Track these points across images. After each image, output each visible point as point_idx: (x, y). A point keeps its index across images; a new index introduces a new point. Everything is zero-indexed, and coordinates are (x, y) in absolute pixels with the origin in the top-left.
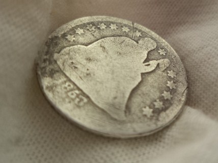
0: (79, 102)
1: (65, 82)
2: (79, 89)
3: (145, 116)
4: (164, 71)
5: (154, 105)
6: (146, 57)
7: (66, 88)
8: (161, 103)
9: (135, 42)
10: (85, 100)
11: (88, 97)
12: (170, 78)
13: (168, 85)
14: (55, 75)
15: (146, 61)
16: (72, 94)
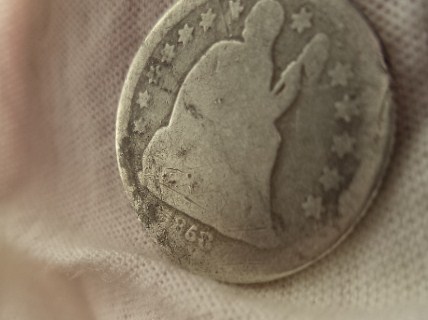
0: (204, 244)
1: (173, 218)
4: (319, 81)
5: (322, 186)
7: (178, 229)
8: (335, 173)
9: (236, 43)
12: (338, 92)
15: (275, 79)
16: (190, 235)
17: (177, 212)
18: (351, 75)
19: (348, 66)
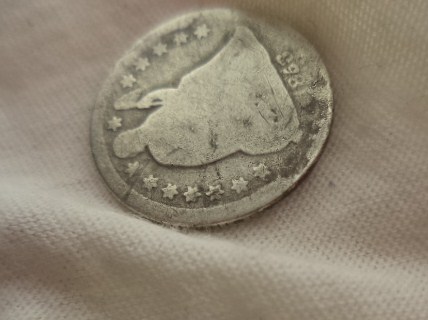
0: (288, 57)
1: (297, 89)
2: (282, 75)
3: (208, 27)
4: (139, 87)
7: (299, 79)
8: (176, 39)
10: (278, 58)
11: (274, 61)
13: (148, 64)
14: (309, 102)
16: (293, 69)
17: (290, 90)
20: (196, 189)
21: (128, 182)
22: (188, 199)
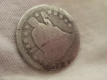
3: (72, 26)
5: (67, 23)
6: (43, 24)
8: (65, 20)
18: (50, 11)
19: (49, 10)
20: (30, 47)
21: (23, 28)
22: (26, 47)
